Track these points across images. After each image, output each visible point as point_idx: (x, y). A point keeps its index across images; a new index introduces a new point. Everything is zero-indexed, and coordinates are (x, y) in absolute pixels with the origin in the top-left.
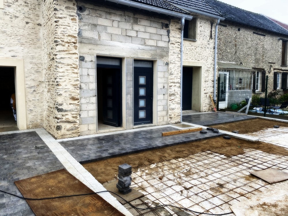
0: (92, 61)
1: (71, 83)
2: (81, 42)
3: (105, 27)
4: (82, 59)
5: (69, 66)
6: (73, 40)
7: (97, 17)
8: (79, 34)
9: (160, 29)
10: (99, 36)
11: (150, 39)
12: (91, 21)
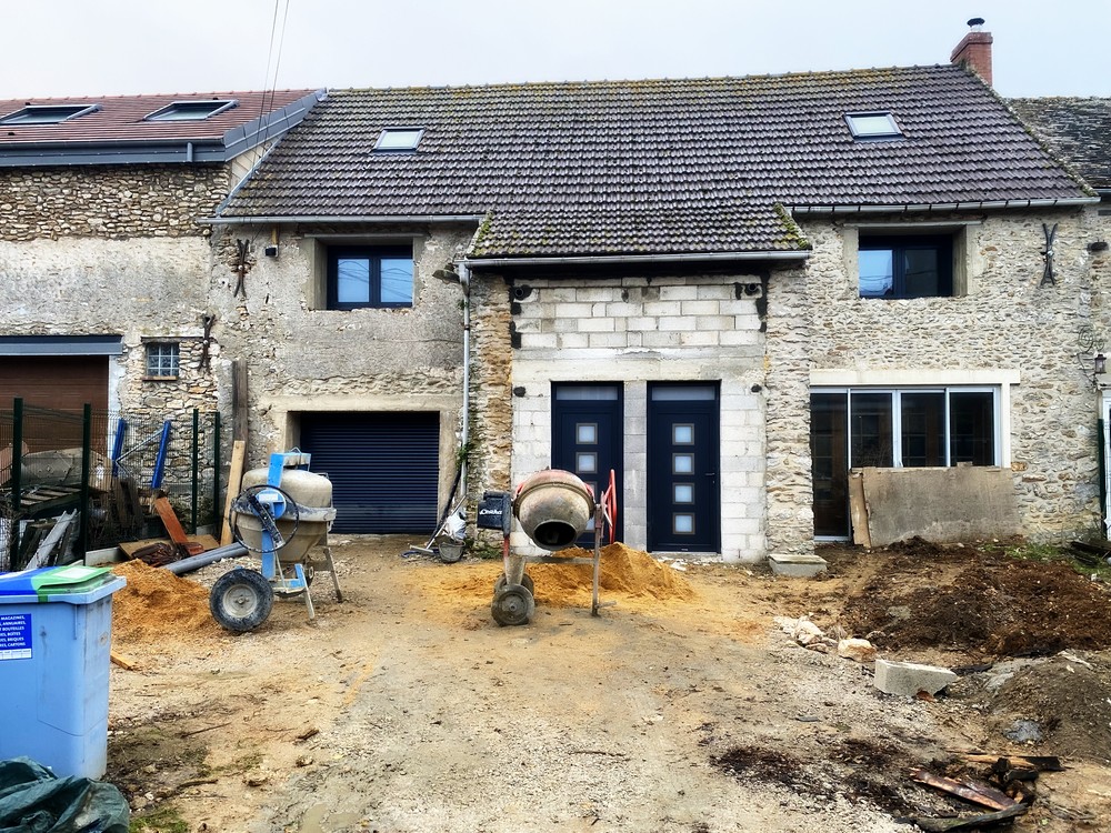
0: (541, 395)
2: (518, 359)
3: (574, 320)
4: (520, 392)
5: (493, 410)
6: (503, 357)
7: (557, 302)
8: (516, 342)
9: (731, 300)
10: (560, 342)
11: (697, 330)
12: (542, 314)
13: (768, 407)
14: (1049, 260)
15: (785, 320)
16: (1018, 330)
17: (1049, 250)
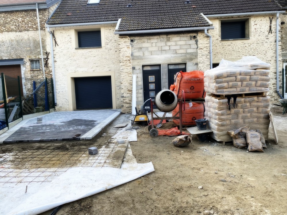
0: (139, 69)
1: (128, 82)
2: (133, 59)
3: (147, 48)
4: (134, 68)
5: (127, 73)
6: (129, 59)
8: (132, 55)
9: (189, 40)
10: (144, 54)
11: (180, 49)
12: (138, 46)
13: (199, 69)
14: (270, 27)
15: (203, 45)
16: (262, 46)
17: (271, 24)
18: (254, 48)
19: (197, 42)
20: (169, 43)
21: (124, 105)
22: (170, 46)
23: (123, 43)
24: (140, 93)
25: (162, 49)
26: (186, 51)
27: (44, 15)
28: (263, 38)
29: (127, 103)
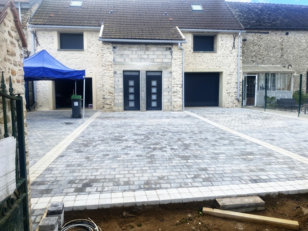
0: (120, 74)
1: (109, 85)
2: (115, 64)
3: (128, 55)
4: (115, 73)
5: (109, 77)
6: (111, 64)
7: (124, 50)
8: (114, 60)
9: (165, 51)
10: (125, 60)
11: (157, 58)
12: (120, 53)
13: (173, 77)
14: (234, 43)
15: (177, 56)
16: (227, 59)
17: (234, 41)
18: (220, 60)
19: (171, 53)
20: (147, 53)
21: (105, 106)
22: (148, 55)
23: (106, 49)
24: (121, 96)
25: (141, 57)
26: (162, 61)
27: (26, 14)
28: (227, 52)
29: (108, 104)
